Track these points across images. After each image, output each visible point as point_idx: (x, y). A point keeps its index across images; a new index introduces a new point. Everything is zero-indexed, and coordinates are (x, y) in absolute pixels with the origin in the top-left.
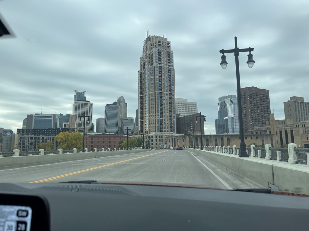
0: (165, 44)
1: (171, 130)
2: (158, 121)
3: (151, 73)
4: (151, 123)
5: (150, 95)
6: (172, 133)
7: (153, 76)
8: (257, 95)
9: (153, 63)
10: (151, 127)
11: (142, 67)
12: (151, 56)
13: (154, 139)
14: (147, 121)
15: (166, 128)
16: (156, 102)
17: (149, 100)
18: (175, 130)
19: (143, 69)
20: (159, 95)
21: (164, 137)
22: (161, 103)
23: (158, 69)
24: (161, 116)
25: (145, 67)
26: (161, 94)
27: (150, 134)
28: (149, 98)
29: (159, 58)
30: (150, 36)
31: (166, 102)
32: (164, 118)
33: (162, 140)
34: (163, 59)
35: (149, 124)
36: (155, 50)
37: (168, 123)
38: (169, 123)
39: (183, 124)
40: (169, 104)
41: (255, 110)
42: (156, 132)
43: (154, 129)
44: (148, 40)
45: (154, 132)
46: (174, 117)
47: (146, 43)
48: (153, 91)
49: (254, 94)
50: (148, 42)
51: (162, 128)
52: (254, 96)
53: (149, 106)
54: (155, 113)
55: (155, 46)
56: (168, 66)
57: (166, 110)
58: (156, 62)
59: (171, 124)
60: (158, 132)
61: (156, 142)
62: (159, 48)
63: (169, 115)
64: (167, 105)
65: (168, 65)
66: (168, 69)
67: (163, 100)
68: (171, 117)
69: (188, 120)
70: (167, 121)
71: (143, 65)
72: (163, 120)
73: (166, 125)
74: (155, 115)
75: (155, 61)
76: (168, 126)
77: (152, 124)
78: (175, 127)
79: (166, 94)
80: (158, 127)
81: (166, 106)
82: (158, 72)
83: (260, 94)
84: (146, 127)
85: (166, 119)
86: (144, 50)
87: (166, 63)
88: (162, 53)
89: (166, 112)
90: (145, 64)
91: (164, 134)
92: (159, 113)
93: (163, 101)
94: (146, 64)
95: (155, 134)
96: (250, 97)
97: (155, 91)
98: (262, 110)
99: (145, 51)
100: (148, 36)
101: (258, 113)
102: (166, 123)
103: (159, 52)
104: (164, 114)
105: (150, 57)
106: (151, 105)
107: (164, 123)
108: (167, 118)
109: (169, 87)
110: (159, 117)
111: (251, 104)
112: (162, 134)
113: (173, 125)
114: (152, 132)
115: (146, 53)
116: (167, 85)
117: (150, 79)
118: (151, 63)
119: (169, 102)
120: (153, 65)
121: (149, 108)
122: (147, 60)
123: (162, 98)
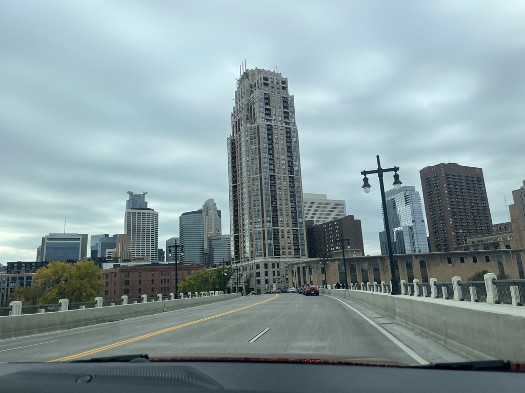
0: (278, 83)
1: (297, 252)
2: (268, 234)
3: (251, 139)
4: (254, 238)
5: (252, 181)
6: (299, 257)
7: (255, 143)
8: (461, 178)
9: (255, 120)
10: (254, 246)
11: (235, 130)
12: (251, 107)
13: (262, 270)
14: (247, 233)
15: (287, 248)
16: (264, 195)
17: (249, 192)
18: (304, 250)
19: (237, 133)
20: (270, 182)
21: (282, 267)
22: (274, 197)
23: (265, 130)
24: (275, 222)
25: (239, 129)
26: (273, 178)
27: (254, 261)
28: (249, 187)
29: (266, 109)
30: (247, 70)
31: (283, 194)
32: (282, 226)
33: (278, 272)
34: (273, 111)
35: (252, 241)
36: (257, 94)
37: (289, 237)
38: (292, 237)
39: (320, 239)
40: (289, 199)
41: (460, 207)
42: (265, 256)
43: (260, 250)
44: (243, 78)
45: (261, 256)
46: (302, 223)
47: (240, 84)
48: (257, 174)
49: (454, 176)
50: (244, 82)
51: (277, 247)
52: (456, 180)
53: (250, 203)
54: (263, 217)
55: (258, 87)
56: (284, 124)
57: (284, 210)
58: (261, 118)
59: (296, 238)
60: (270, 255)
61: (267, 278)
62: (266, 90)
63: (291, 220)
64: (286, 200)
65: (285, 122)
66: (285, 129)
67: (277, 190)
68: (295, 223)
69: (331, 231)
70: (288, 232)
71: (236, 126)
72: (280, 231)
73: (286, 241)
74: (263, 222)
75: (259, 115)
76: (289, 243)
77: (256, 239)
78: (304, 245)
79: (282, 178)
80: (270, 245)
81: (284, 202)
82: (265, 135)
83: (467, 177)
84: (245, 247)
85: (286, 229)
86: (238, 97)
87: (280, 118)
88: (272, 99)
89: (284, 215)
90: (239, 124)
91: (281, 260)
92: (270, 217)
93: (278, 192)
94: (242, 122)
95: (263, 260)
96: (448, 181)
97: (261, 173)
98: (473, 206)
99: (239, 100)
100: (245, 71)
101: (466, 213)
102: (286, 237)
103: (266, 99)
104: (280, 219)
105: (248, 109)
106: (255, 201)
107: (282, 238)
108: (288, 226)
109: (288, 164)
110: (270, 224)
111: (451, 195)
112: (277, 260)
113: (301, 239)
114: (257, 256)
115: (241, 103)
116: (283, 160)
117: (250, 151)
118: (251, 119)
119: (289, 194)
120: (255, 123)
121: (250, 208)
122: (243, 114)
123: (275, 186)
